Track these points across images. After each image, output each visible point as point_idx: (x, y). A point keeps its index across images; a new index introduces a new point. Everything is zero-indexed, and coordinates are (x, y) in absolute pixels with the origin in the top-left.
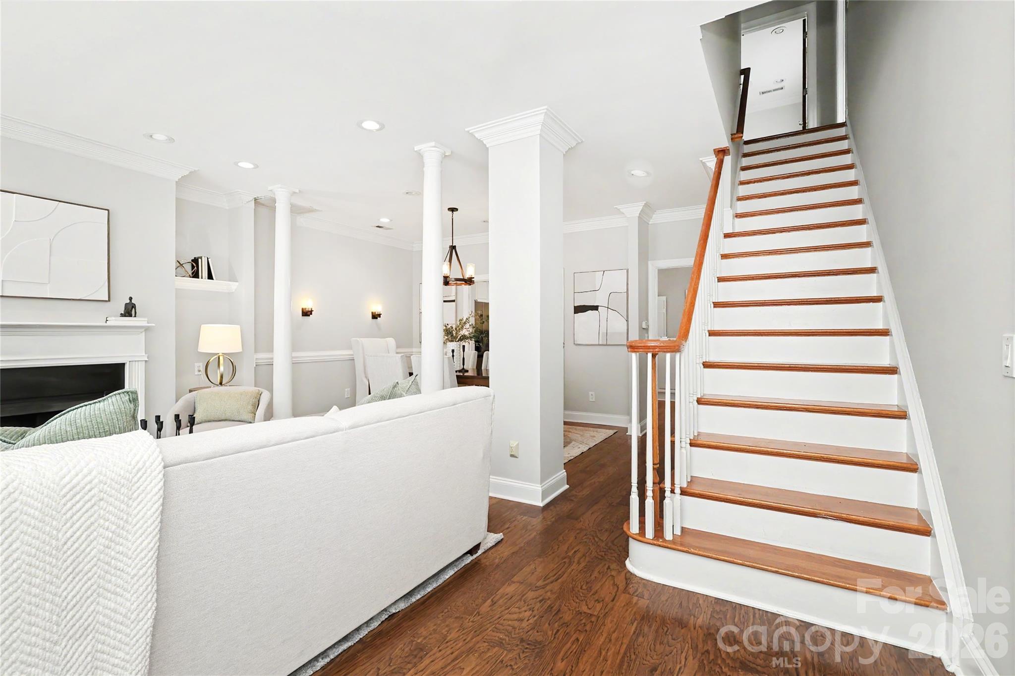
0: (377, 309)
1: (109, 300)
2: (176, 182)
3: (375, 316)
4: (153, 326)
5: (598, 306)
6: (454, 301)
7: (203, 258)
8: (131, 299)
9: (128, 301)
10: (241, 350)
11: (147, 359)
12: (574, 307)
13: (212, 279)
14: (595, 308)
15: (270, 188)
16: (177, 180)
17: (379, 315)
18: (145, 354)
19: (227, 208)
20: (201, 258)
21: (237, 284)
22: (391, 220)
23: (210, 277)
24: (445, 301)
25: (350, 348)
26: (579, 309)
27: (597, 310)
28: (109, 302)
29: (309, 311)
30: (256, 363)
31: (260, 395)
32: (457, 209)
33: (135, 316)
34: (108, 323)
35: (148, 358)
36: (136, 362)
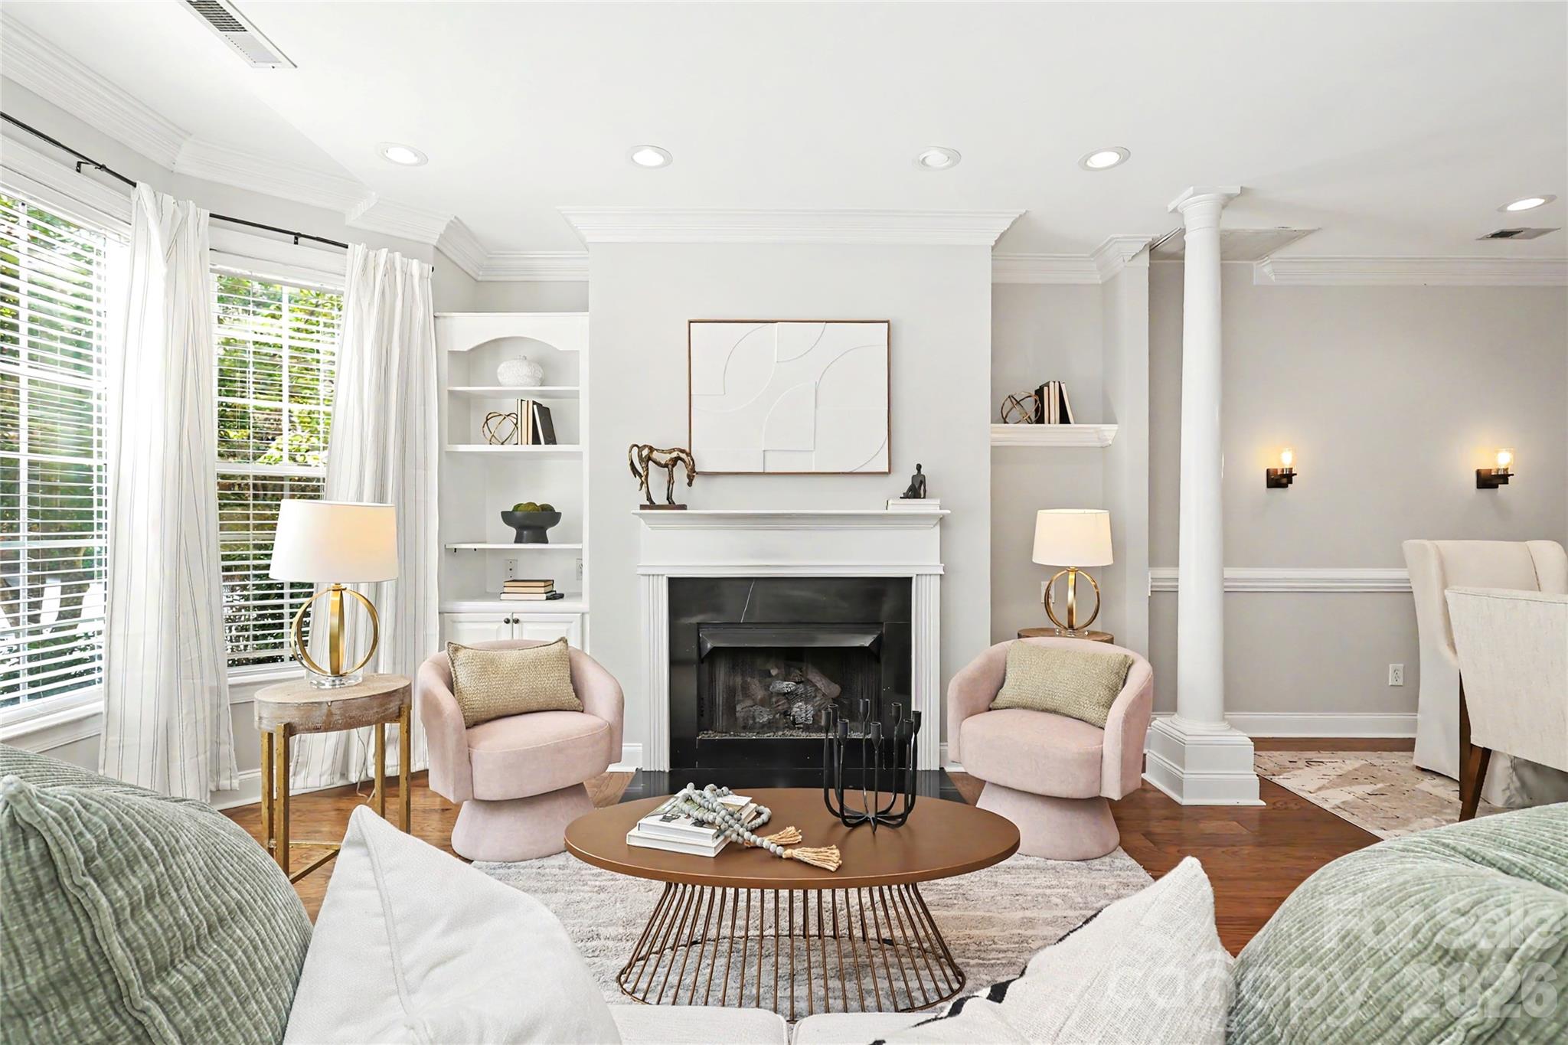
1: (890, 472)
2: (991, 245)
3: (1488, 480)
4: (951, 514)
7: (1051, 384)
8: (919, 467)
9: (916, 472)
10: (1108, 561)
11: (943, 573)
13: (1068, 422)
17: (1502, 478)
18: (941, 562)
19: (1100, 282)
20: (1047, 385)
21: (1114, 427)
23: (1064, 419)
25: (1402, 563)
28: (890, 475)
29: (1283, 476)
30: (1152, 587)
31: (1129, 667)
33: (924, 498)
34: (890, 511)
35: (945, 570)
36: (928, 577)
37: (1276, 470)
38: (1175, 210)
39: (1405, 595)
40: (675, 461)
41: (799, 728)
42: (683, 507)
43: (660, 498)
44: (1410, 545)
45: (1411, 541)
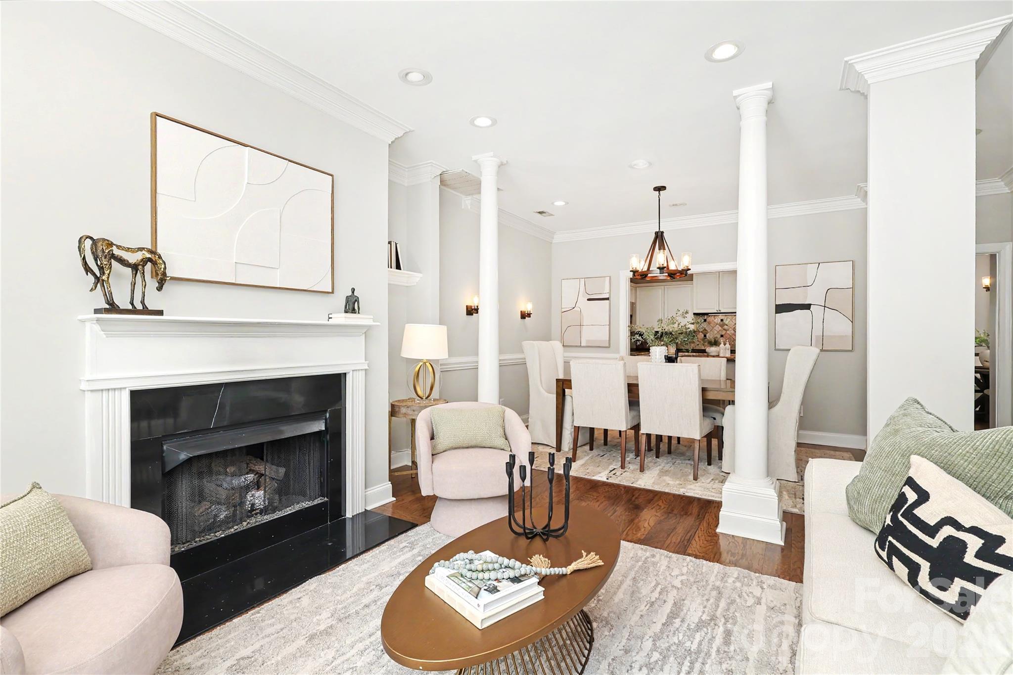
0: (528, 307)
1: (333, 292)
2: (389, 144)
3: (524, 315)
4: (378, 325)
5: (811, 304)
6: (608, 299)
7: (392, 243)
8: (353, 290)
9: (350, 293)
11: (367, 368)
12: (776, 305)
13: (400, 269)
14: (807, 307)
15: (474, 158)
16: (390, 143)
17: (529, 315)
18: (365, 361)
19: (406, 185)
20: (390, 243)
21: (420, 275)
22: (567, 203)
23: (398, 266)
24: (589, 300)
25: (523, 351)
26: (781, 309)
27: (809, 309)
28: (331, 294)
29: (474, 310)
30: (440, 369)
31: (504, 413)
32: (664, 188)
33: (359, 313)
34: (331, 322)
35: (368, 366)
36: (358, 372)
37: (471, 306)
38: (476, 161)
39: (523, 365)
40: (145, 261)
41: (256, 514)
42: (160, 313)
43: (122, 302)
44: (527, 344)
45: (527, 341)
